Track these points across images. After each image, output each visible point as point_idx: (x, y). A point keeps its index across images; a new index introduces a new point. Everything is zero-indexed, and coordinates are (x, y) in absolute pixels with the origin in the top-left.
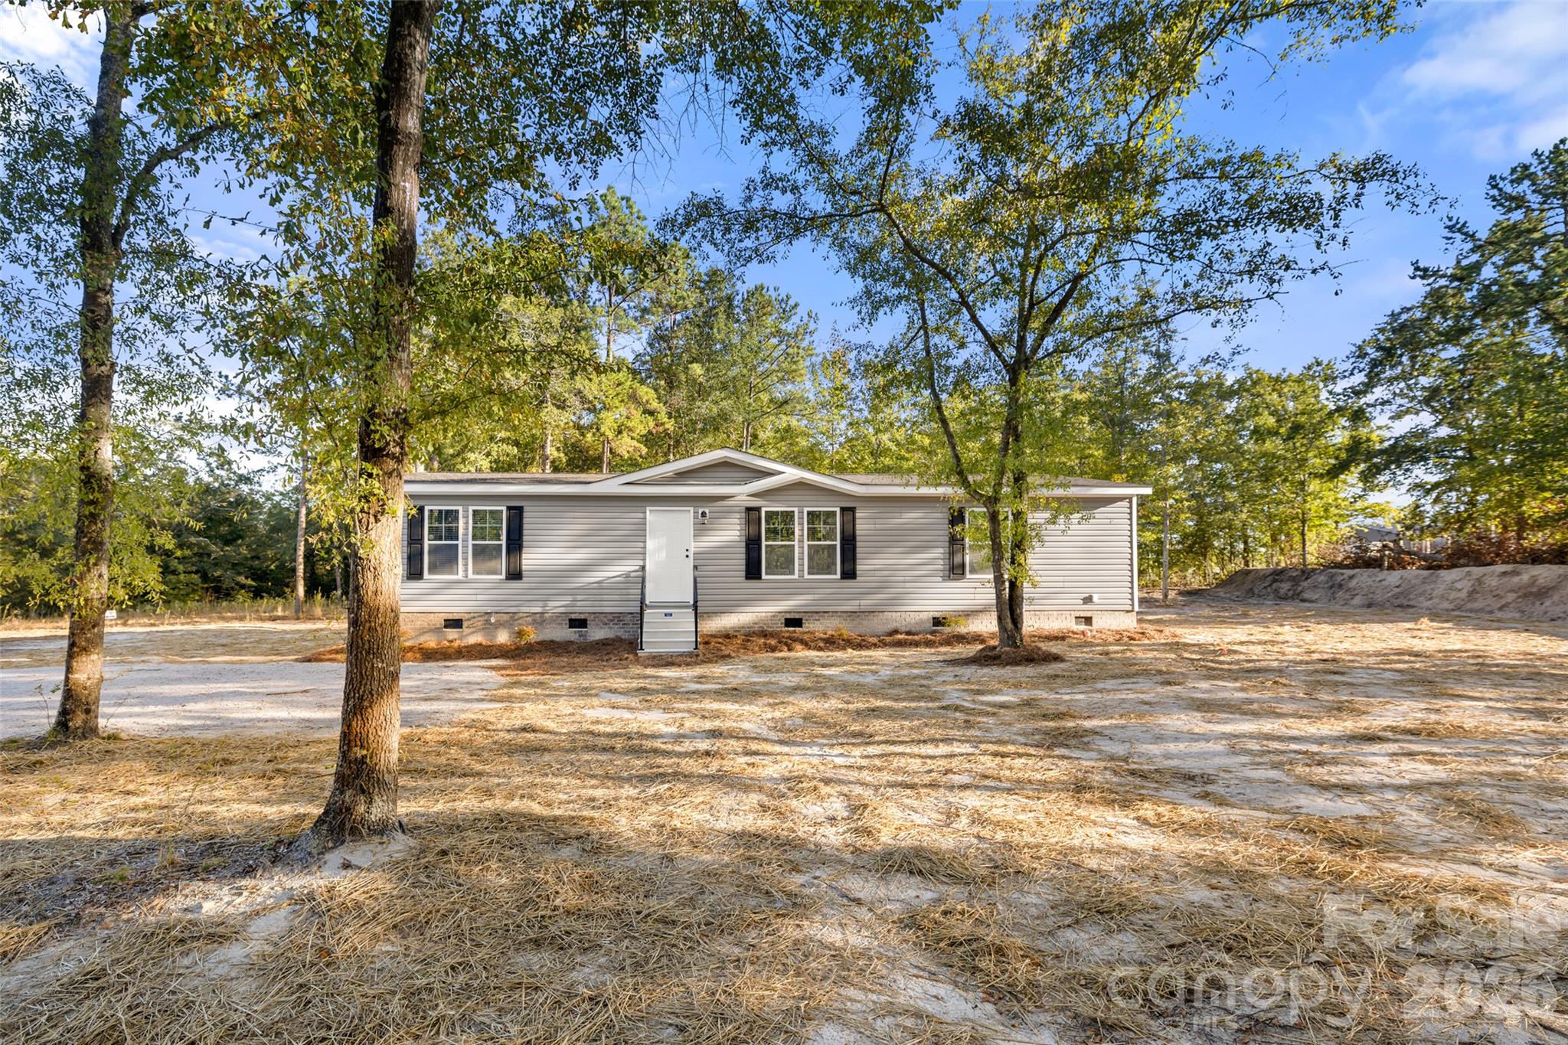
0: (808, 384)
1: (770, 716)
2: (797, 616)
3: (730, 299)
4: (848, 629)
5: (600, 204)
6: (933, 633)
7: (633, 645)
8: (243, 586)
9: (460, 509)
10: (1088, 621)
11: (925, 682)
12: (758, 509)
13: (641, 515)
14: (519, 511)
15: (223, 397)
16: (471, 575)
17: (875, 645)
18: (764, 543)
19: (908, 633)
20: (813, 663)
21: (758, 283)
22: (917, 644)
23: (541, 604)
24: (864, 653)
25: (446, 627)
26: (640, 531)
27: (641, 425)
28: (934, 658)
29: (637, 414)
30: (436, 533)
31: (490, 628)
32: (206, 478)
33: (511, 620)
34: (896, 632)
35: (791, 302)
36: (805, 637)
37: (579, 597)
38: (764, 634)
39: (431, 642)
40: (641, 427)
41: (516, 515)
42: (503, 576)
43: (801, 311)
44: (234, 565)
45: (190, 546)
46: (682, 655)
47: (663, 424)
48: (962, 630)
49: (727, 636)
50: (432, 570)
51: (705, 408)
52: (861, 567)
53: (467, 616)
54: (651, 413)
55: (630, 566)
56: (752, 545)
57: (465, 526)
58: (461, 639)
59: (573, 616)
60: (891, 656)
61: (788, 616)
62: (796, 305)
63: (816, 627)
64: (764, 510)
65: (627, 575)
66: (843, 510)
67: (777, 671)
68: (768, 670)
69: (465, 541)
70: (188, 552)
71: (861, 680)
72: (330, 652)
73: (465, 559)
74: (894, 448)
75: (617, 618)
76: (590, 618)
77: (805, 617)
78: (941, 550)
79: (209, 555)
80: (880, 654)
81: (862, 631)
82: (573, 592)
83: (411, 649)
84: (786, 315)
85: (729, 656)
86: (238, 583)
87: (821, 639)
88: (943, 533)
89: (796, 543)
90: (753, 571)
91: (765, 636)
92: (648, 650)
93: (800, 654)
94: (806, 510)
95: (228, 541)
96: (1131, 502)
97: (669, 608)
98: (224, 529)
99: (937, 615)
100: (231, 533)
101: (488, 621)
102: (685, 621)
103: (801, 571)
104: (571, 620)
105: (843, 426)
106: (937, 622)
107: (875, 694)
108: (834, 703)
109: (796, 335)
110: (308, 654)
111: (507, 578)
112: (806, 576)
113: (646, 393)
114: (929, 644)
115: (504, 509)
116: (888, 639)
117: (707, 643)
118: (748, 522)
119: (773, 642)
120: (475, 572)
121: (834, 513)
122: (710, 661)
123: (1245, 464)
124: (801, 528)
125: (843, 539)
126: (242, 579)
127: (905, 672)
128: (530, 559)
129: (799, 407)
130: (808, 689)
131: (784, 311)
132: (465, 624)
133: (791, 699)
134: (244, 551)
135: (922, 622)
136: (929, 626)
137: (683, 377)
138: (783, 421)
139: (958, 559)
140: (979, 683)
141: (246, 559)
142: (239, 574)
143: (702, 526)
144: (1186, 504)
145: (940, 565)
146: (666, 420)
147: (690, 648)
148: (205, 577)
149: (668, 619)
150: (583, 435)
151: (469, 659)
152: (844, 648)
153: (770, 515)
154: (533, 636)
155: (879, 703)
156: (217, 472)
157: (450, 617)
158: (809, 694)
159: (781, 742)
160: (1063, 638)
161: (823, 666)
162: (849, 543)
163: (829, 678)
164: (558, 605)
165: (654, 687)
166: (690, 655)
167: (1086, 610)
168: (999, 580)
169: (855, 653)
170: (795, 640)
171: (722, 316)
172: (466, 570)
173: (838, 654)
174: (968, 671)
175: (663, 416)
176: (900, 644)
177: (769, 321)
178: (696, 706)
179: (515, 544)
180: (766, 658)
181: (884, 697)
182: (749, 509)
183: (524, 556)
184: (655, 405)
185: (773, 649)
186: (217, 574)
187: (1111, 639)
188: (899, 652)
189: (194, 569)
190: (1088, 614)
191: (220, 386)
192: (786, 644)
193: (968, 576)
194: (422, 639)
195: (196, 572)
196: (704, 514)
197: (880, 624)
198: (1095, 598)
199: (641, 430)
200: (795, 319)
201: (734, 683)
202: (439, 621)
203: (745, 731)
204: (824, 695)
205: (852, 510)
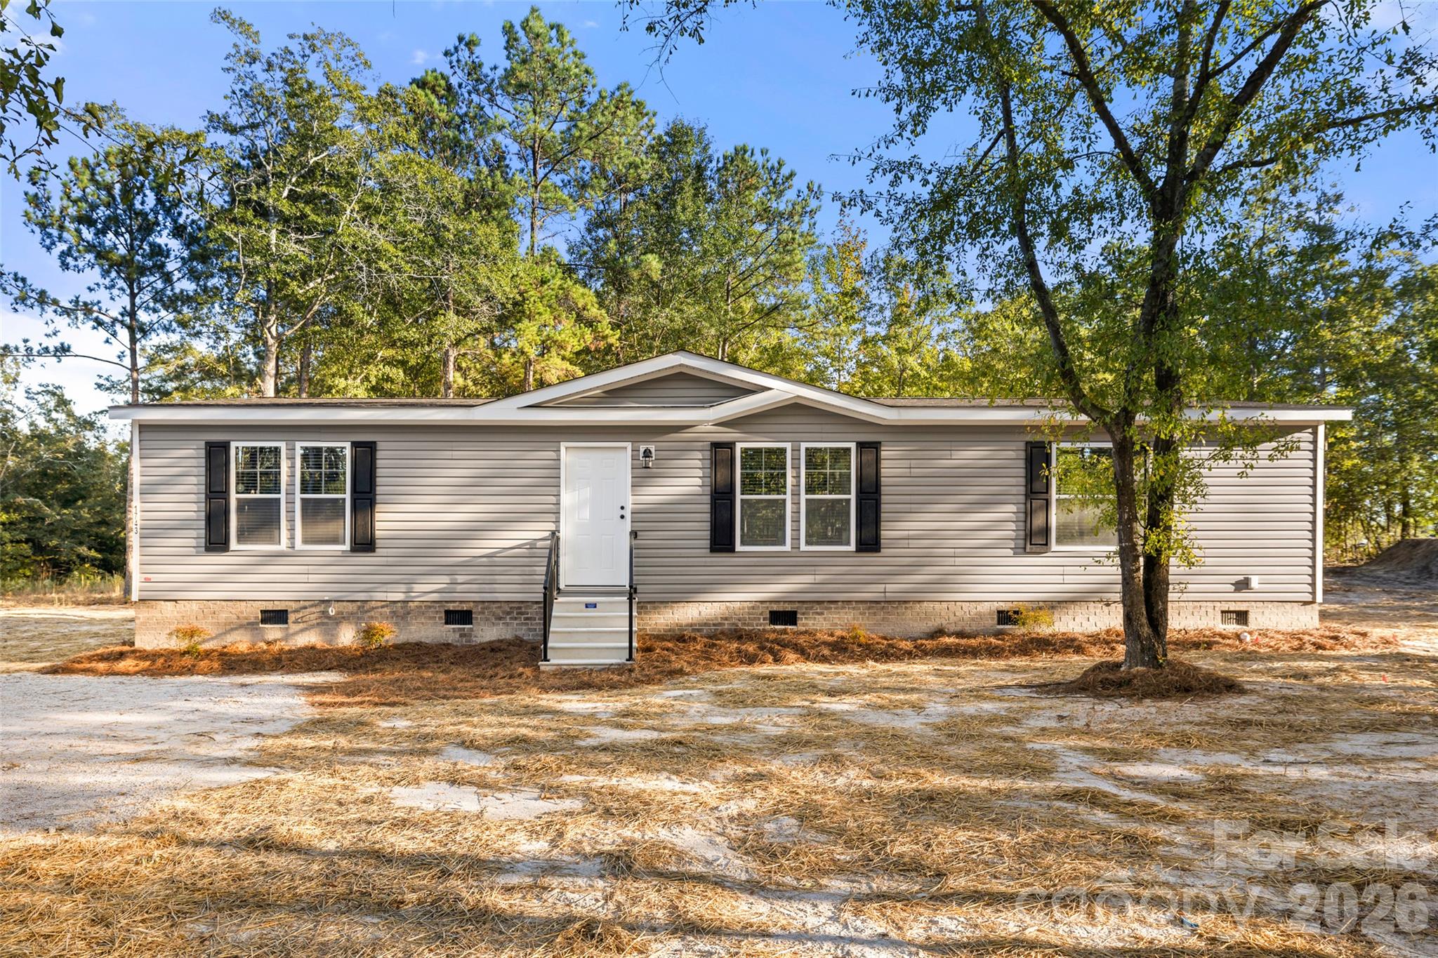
0: (806, 287)
1: (733, 809)
2: (789, 608)
3: (700, 169)
4: (866, 627)
5: (521, 34)
6: (998, 634)
7: (536, 651)
8: (83, 559)
9: (282, 446)
10: (1242, 617)
11: (1009, 730)
12: (730, 446)
13: (552, 455)
14: (371, 447)
15: (20, 307)
16: (299, 545)
17: (909, 653)
18: (739, 497)
19: (960, 635)
20: (814, 688)
21: (740, 144)
22: (974, 653)
23: (403, 588)
24: (895, 667)
25: (264, 621)
26: (552, 479)
27: (571, 336)
28: (1009, 679)
29: (567, 324)
30: (248, 482)
31: (329, 623)
32: (42, 423)
33: (360, 611)
34: (940, 632)
35: (785, 171)
36: (802, 640)
37: (460, 579)
38: (738, 635)
39: (241, 643)
40: (574, 341)
41: (366, 454)
42: (347, 547)
43: (799, 183)
44: (74, 532)
45: (18, 509)
46: (608, 668)
47: (604, 338)
48: (1044, 630)
49: (681, 639)
50: (241, 538)
51: (663, 317)
52: (888, 532)
53: (294, 606)
54: (590, 324)
55: (537, 531)
56: (721, 498)
57: (290, 470)
58: (286, 638)
59: (451, 607)
60: (939, 674)
61: (775, 607)
62: (792, 175)
63: (818, 624)
64: (739, 447)
65: (532, 545)
66: (861, 446)
67: (755, 704)
68: (738, 701)
69: (290, 493)
70: (15, 516)
71: (897, 724)
72: (90, 659)
73: (291, 520)
74: (924, 373)
75: (516, 609)
76: (476, 610)
77: (801, 610)
78: (1013, 508)
79: (43, 519)
80: (919, 669)
81: (887, 629)
82: (451, 569)
83: (208, 654)
84: (777, 189)
85: (681, 672)
86: (79, 556)
87: (825, 643)
88: (1015, 481)
89: (788, 497)
90: (721, 540)
91: (740, 638)
92: (556, 660)
93: (791, 669)
94: (804, 446)
95: (67, 502)
96: (1315, 433)
97: (592, 593)
98: (63, 487)
99: (1004, 607)
100: (72, 491)
101: (324, 614)
102: (615, 615)
103: (796, 539)
104: (448, 612)
105: (853, 345)
106: (1004, 617)
107: (928, 758)
108: (853, 777)
109: (791, 215)
110: (58, 662)
111: (353, 550)
112: (803, 547)
113: (583, 296)
114: (994, 652)
115: (348, 445)
116: (929, 644)
117: (649, 650)
118: (715, 464)
119: (751, 648)
120: (306, 541)
121: (847, 451)
122: (649, 681)
123: (1421, 392)
124: (795, 476)
125: (860, 491)
126: (83, 550)
127: (970, 708)
128: (386, 520)
129: (793, 315)
130: (808, 743)
131: (775, 184)
132: (292, 617)
133: (774, 766)
134: (85, 513)
135: (980, 616)
136: (992, 623)
137: (635, 274)
138: (773, 337)
139: (1038, 521)
140: (1106, 734)
141: (90, 525)
142: (81, 543)
143: (644, 472)
144: (1354, 445)
145: (1010, 530)
146: (608, 332)
147: (620, 659)
148: (39, 548)
149: (591, 613)
150: (500, 357)
151: (290, 672)
152: (861, 659)
153: (750, 455)
154: (390, 634)
155: (939, 780)
156: (54, 415)
157: (270, 607)
158: (810, 754)
159: (754, 888)
160: (1209, 645)
161: (832, 693)
162: (870, 495)
163: (842, 719)
164: (428, 589)
165: (542, 735)
166: (619, 669)
167: (1238, 601)
168: (1127, 554)
169: (881, 667)
170: (785, 646)
171: (689, 191)
172: (292, 538)
173: (852, 669)
174: (1080, 708)
175: (605, 326)
176: (947, 652)
177: (755, 197)
178: (600, 781)
179: (365, 497)
180: (738, 676)
181: (948, 765)
182: (716, 446)
183: (378, 516)
184: (594, 311)
185: (751, 660)
186: (54, 542)
187: (1285, 647)
188: (949, 666)
189: (24, 537)
190: (1242, 607)
191: (17, 293)
192: (771, 651)
193: (1054, 546)
194: (229, 639)
195: (27, 542)
196: (647, 454)
197: (915, 622)
198: (1255, 582)
199: (574, 345)
200: (790, 195)
201: (680, 725)
202: (254, 612)
203: (680, 856)
204: (836, 759)
205: (875, 446)
